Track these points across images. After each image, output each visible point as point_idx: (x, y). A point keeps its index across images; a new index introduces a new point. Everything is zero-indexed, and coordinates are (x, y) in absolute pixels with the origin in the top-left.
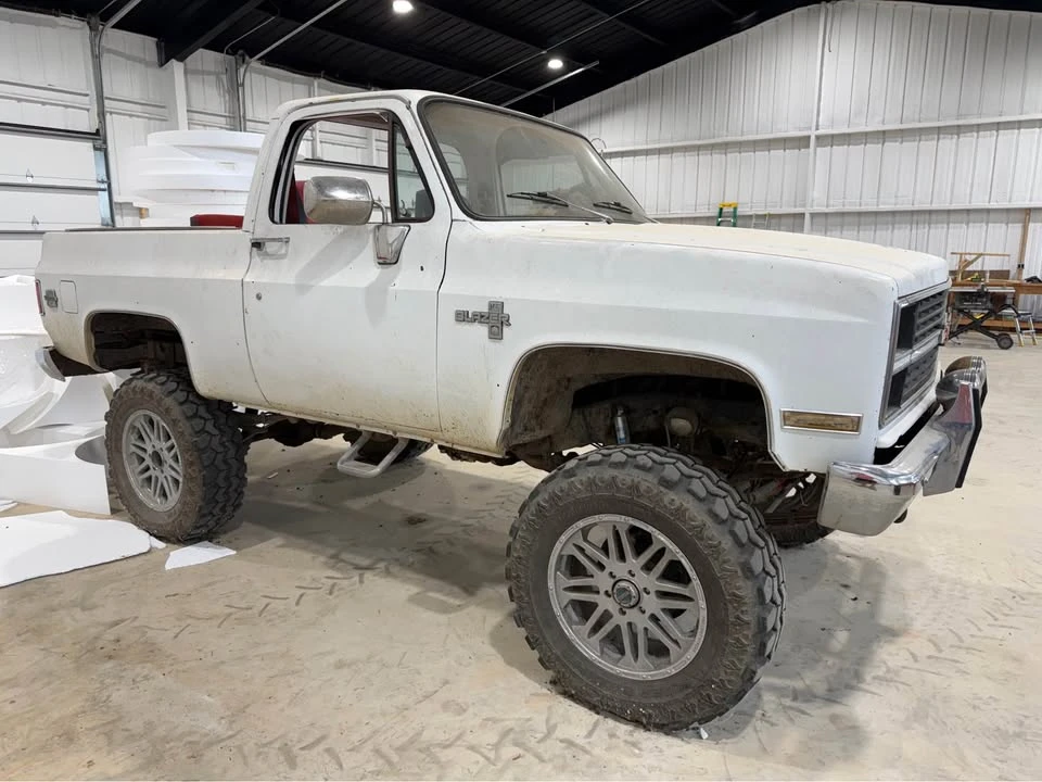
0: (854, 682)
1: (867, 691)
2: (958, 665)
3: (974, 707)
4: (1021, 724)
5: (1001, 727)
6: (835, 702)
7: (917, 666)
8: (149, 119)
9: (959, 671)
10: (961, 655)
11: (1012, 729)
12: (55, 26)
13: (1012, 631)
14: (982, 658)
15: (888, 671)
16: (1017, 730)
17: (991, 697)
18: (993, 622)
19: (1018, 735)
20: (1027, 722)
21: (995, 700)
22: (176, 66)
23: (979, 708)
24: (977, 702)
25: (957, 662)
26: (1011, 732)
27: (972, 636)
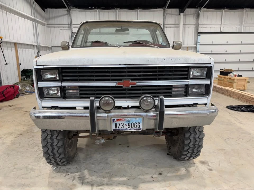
8: (175, 27)
12: (157, 11)
22: (182, 14)
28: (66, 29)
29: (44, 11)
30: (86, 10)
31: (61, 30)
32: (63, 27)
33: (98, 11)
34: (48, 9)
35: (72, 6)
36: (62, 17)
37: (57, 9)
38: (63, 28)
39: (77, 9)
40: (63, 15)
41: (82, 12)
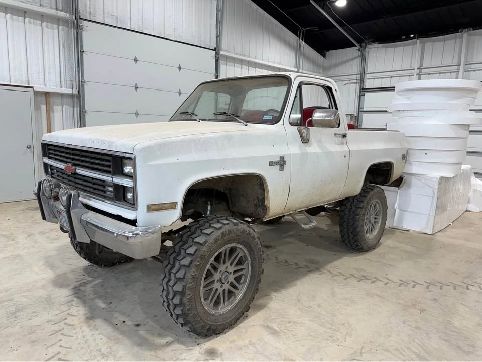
0: (77, 295)
1: (70, 295)
2: (53, 323)
3: (34, 312)
4: (15, 317)
5: (21, 312)
6: (74, 288)
7: (66, 313)
9: (51, 321)
10: (56, 328)
11: (18, 314)
13: (47, 358)
14: (47, 333)
15: (72, 305)
16: (16, 315)
17: (32, 319)
18: (59, 356)
19: (15, 313)
20: (14, 319)
21: (29, 319)
23: (33, 313)
24: (35, 314)
25: (55, 324)
26: (17, 313)
27: (61, 340)
28: (354, 83)
29: (324, 56)
30: (396, 43)
31: (346, 84)
32: (350, 80)
33: (418, 41)
34: (331, 51)
35: (370, 40)
36: (351, 63)
37: (345, 50)
38: (349, 82)
39: (376, 45)
40: (353, 59)
41: (388, 49)
